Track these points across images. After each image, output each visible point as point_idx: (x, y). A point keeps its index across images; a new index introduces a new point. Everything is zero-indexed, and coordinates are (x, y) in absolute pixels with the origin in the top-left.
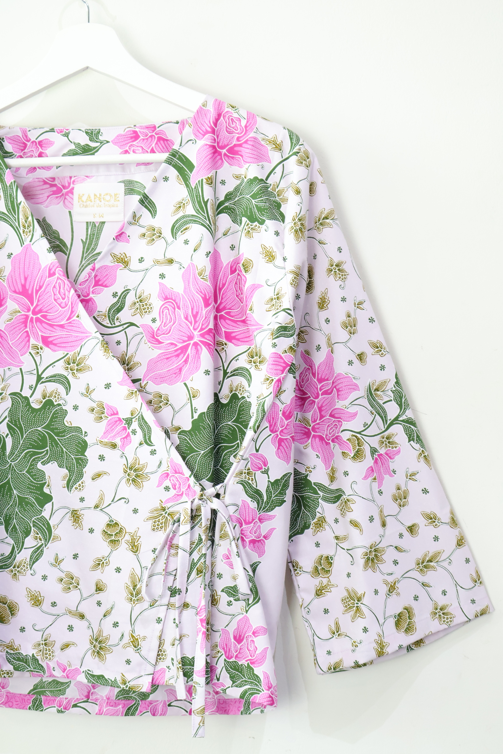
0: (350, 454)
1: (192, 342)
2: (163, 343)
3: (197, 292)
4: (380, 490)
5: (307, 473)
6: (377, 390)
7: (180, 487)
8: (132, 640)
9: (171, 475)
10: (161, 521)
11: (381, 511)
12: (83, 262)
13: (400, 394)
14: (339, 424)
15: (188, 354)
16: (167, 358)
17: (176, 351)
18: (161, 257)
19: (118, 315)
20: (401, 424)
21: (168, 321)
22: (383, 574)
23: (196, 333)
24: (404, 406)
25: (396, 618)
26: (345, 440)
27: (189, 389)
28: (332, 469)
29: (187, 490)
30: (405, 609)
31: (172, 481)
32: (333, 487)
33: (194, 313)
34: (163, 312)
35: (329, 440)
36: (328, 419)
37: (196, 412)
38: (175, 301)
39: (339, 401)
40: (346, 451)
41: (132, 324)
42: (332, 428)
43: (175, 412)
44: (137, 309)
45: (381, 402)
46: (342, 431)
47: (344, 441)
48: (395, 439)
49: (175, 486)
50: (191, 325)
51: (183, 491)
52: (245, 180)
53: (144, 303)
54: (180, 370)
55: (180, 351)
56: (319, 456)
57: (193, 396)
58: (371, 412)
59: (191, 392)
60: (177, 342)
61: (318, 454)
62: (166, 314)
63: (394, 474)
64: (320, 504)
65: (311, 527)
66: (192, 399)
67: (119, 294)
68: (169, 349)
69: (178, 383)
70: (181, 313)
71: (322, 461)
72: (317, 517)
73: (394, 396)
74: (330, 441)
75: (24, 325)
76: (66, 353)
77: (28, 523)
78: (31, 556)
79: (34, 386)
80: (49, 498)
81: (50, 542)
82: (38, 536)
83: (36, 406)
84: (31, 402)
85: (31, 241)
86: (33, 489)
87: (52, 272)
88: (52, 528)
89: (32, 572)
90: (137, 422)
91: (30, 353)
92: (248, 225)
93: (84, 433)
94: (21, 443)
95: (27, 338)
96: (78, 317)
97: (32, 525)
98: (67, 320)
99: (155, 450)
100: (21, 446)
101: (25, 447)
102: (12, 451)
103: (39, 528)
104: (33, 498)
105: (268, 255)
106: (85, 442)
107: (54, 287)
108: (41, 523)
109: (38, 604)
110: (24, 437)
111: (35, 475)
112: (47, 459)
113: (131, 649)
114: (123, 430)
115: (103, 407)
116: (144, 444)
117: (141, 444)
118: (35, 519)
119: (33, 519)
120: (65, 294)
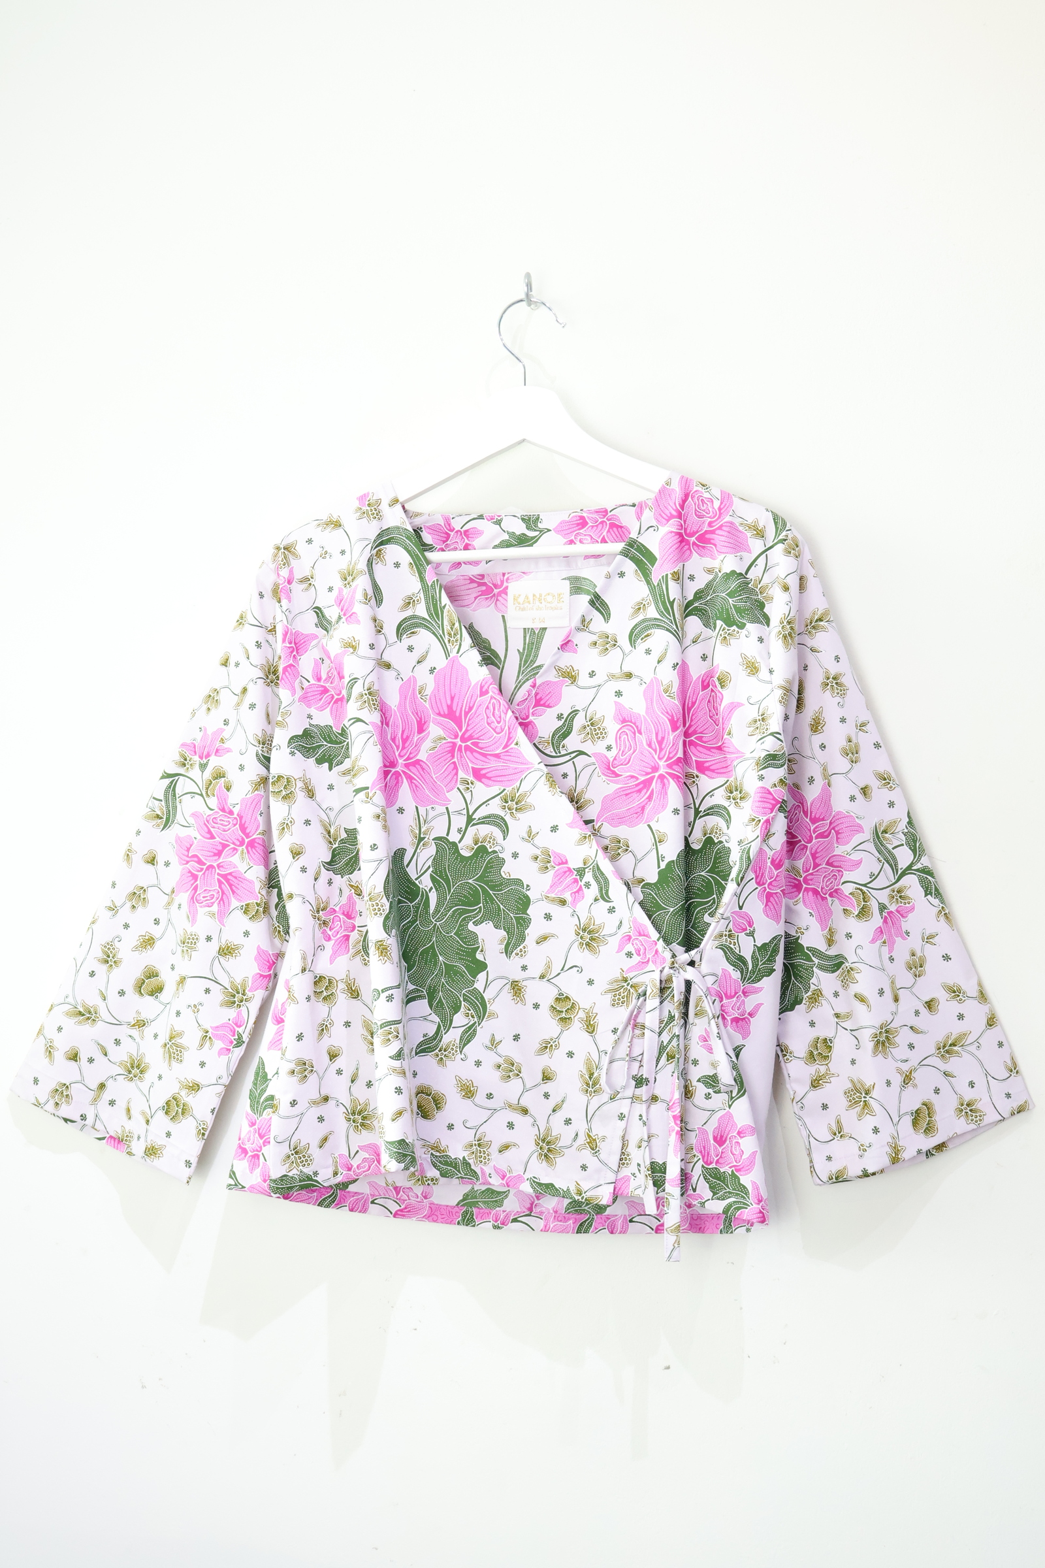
0: (854, 912)
1: (657, 774)
2: (621, 775)
3: (662, 713)
4: (891, 956)
5: (798, 935)
6: (885, 832)
7: (645, 952)
8: (589, 1141)
9: (633, 938)
10: (622, 995)
11: (893, 983)
12: (520, 678)
13: (914, 837)
14: (839, 875)
15: (653, 790)
16: (626, 795)
17: (637, 785)
18: (616, 671)
19: (563, 742)
20: (915, 874)
21: (627, 749)
22: (896, 1061)
23: (662, 763)
24: (919, 851)
25: (912, 1116)
26: (847, 894)
27: (654, 832)
28: (829, 930)
29: (654, 956)
30: (923, 1104)
31: (635, 945)
32: (832, 952)
33: (660, 739)
34: (620, 738)
35: (825, 894)
36: (824, 868)
37: (663, 861)
38: (635, 724)
39: (839, 846)
40: (848, 908)
41: (581, 753)
42: (830, 879)
43: (637, 861)
44: (588, 734)
45: (890, 847)
46: (843, 883)
47: (846, 896)
48: (908, 893)
49: (639, 951)
50: (656, 754)
51: (649, 958)
52: (720, 575)
53: (596, 727)
54: (643, 808)
55: (641, 786)
56: (813, 913)
57: (658, 840)
58: (878, 859)
59: (656, 836)
60: (638, 774)
61: (811, 911)
62: (624, 741)
63: (907, 937)
64: (815, 974)
65: (804, 1002)
66: (658, 844)
67: (565, 716)
68: (628, 783)
69: (641, 825)
70: (643, 739)
71: (816, 920)
72: (811, 990)
73: (906, 839)
74: (827, 896)
75: (450, 755)
76: (502, 788)
77: (458, 997)
78: (461, 1037)
79: (463, 829)
80: (482, 966)
81: (485, 1020)
82: (470, 1012)
83: (466, 853)
84: (460, 849)
85: (458, 653)
86: (463, 955)
87: (484, 690)
88: (487, 1003)
89: (463, 1056)
90: (591, 873)
91: (458, 788)
92: (724, 629)
93: (525, 887)
94: (448, 898)
95: (455, 771)
96: (517, 744)
97: (462, 999)
98: (503, 748)
99: (614, 908)
100: (448, 902)
101: (453, 904)
102: (437, 908)
103: (471, 1003)
104: (463, 965)
105: (749, 667)
106: (527, 898)
107: (487, 708)
108: (473, 996)
109: (470, 1095)
110: (452, 891)
111: (466, 938)
112: (481, 918)
113: (587, 1152)
114: (574, 882)
115: (549, 855)
116: (601, 899)
117: (596, 900)
118: (466, 992)
119: (463, 991)
120: (500, 717)
